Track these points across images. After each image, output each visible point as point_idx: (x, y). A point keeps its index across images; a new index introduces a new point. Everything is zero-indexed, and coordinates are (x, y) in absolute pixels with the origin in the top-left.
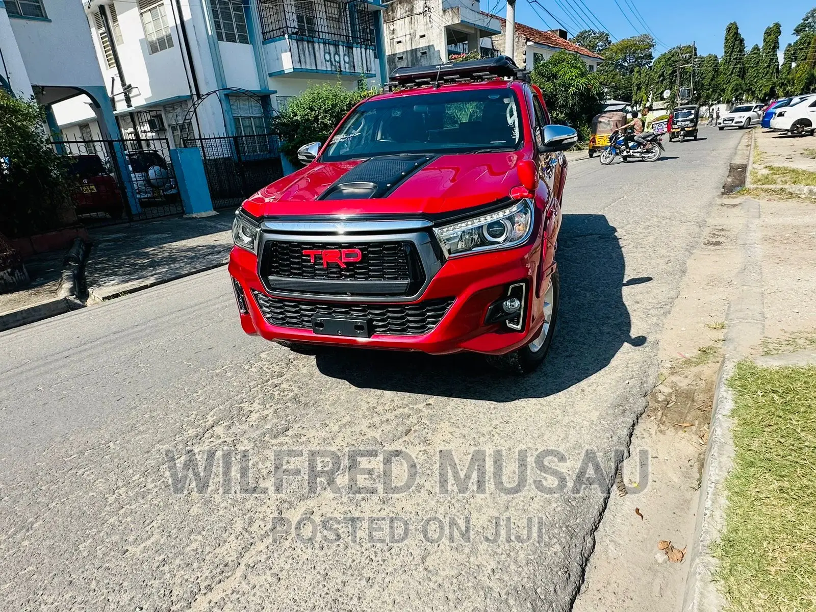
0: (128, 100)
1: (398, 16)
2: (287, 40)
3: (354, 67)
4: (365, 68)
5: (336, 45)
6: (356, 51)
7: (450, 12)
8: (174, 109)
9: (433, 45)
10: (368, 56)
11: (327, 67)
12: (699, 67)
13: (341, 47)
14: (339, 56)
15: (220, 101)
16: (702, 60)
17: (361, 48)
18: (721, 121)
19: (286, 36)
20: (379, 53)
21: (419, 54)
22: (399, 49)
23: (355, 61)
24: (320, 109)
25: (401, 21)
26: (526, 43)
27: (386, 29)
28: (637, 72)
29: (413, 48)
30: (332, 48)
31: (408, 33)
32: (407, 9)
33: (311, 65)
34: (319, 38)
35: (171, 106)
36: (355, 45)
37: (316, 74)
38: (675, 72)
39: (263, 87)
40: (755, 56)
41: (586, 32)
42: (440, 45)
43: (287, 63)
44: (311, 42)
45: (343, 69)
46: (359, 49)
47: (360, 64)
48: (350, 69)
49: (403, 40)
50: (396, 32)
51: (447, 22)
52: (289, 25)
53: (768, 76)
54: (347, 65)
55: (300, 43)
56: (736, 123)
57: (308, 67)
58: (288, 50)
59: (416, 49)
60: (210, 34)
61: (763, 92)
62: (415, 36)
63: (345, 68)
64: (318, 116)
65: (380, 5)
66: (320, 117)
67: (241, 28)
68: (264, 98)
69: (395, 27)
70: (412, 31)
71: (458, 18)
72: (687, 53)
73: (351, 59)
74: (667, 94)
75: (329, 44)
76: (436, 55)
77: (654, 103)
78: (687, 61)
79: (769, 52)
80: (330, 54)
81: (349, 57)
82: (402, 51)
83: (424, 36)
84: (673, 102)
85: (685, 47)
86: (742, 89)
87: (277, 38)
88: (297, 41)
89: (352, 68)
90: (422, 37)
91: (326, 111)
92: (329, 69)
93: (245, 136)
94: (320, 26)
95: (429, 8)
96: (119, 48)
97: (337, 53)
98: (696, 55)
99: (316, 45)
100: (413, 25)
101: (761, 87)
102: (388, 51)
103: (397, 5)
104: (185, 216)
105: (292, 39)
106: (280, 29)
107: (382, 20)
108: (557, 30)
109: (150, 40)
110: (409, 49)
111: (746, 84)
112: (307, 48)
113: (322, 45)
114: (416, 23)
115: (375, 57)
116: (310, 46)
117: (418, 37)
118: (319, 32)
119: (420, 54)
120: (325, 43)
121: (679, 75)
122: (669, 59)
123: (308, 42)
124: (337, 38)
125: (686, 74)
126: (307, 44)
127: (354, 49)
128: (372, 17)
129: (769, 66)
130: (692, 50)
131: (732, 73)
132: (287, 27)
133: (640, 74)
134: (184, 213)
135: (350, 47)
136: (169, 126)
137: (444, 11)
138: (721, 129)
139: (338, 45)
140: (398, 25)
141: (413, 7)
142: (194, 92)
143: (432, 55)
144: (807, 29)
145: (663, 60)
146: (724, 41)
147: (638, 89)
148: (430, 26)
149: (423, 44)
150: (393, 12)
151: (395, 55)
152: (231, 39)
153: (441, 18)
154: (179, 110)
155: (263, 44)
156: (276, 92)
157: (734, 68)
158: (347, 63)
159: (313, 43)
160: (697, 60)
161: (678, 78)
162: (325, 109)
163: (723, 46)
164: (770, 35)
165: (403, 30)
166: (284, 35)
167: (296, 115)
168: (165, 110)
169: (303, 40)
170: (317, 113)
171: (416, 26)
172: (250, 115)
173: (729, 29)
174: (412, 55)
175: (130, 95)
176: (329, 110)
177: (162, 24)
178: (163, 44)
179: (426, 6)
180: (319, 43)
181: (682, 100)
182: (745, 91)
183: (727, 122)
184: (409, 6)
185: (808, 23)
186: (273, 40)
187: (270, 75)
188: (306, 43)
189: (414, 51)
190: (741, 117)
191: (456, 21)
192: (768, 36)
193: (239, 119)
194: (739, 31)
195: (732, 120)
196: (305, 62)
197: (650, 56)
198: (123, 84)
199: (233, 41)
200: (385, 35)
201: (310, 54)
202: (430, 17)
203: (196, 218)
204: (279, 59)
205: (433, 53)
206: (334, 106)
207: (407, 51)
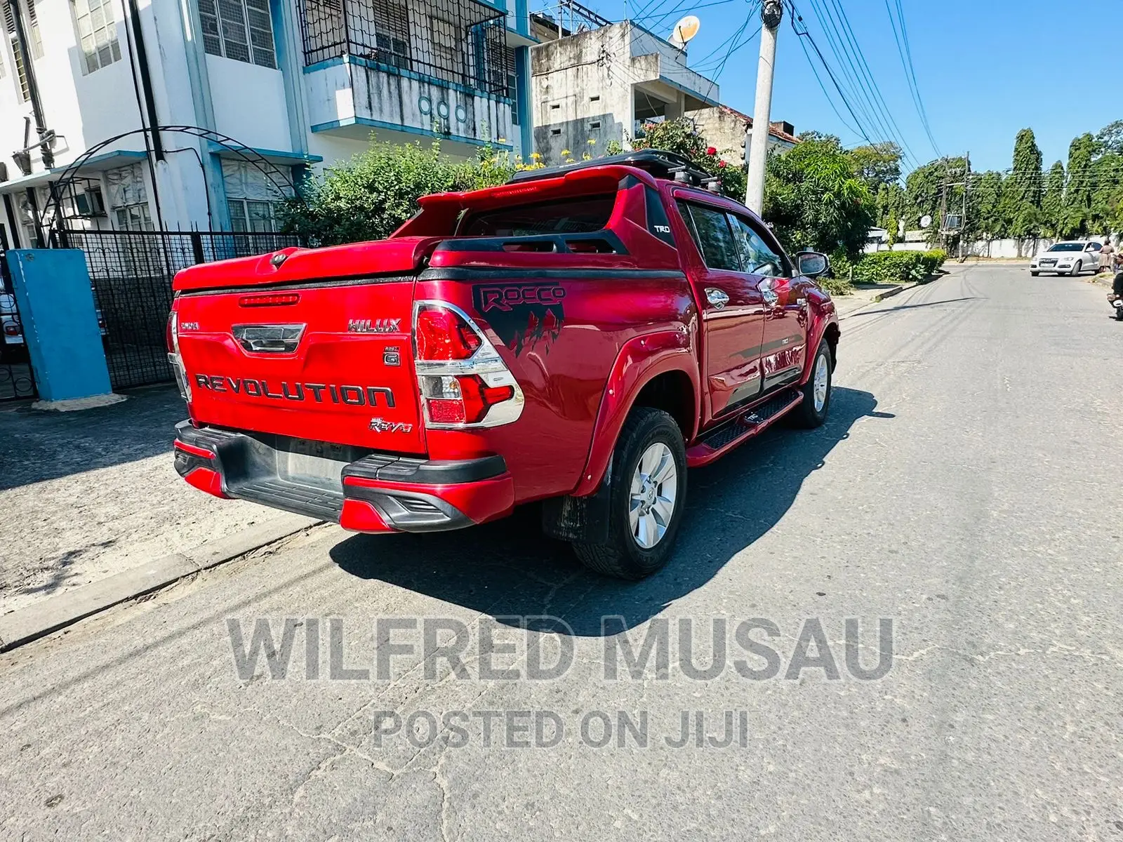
0: (48, 159)
1: (557, 66)
2: (348, 65)
3: (474, 129)
4: (494, 134)
5: (443, 87)
6: (480, 103)
7: (643, 62)
8: (121, 178)
9: (611, 114)
10: (500, 115)
11: (423, 124)
12: (973, 187)
13: (451, 92)
14: (447, 106)
15: (202, 166)
16: (979, 179)
17: (489, 99)
18: (1037, 263)
19: (346, 58)
20: (521, 115)
21: (588, 127)
22: (556, 118)
23: (476, 119)
24: (388, 189)
25: (561, 74)
26: (746, 131)
27: (535, 86)
28: (884, 189)
29: (579, 118)
30: (435, 93)
31: (571, 93)
32: (572, 56)
33: (392, 115)
34: (412, 70)
35: (115, 171)
36: (478, 92)
37: (401, 133)
38: (940, 191)
39: (297, 151)
40: (1057, 176)
41: (809, 134)
42: (624, 114)
43: (345, 109)
44: (394, 75)
45: (453, 131)
46: (485, 100)
47: (486, 124)
48: (466, 131)
49: (562, 103)
50: (550, 90)
51: (637, 78)
52: (352, 38)
53: (1076, 205)
54: (461, 126)
55: (372, 75)
56: (1060, 267)
57: (387, 119)
58: (348, 84)
59: (583, 119)
60: (189, 38)
61: (1070, 226)
62: (582, 98)
63: (458, 130)
64: (384, 201)
65: (527, 37)
66: (387, 205)
67: (262, 39)
68: (298, 169)
69: (550, 82)
70: (577, 90)
71: (656, 72)
72: (958, 167)
73: (470, 116)
74: (926, 221)
75: (429, 83)
76: (615, 128)
77: (907, 233)
78: (955, 178)
79: (1077, 172)
80: (430, 101)
81: (466, 112)
82: (559, 121)
83: (597, 98)
84: (936, 233)
85: (953, 159)
86: (1037, 220)
87: (331, 61)
88: (368, 69)
89: (471, 131)
90: (593, 99)
91: (400, 195)
92: (427, 127)
93: (254, 233)
94: (414, 51)
95: (608, 54)
96: (36, 65)
97: (443, 101)
98: (969, 170)
99: (405, 83)
100: (579, 81)
101: (1066, 218)
102: (537, 121)
103: (556, 48)
104: (35, 405)
105: (355, 64)
106: (335, 44)
107: (530, 71)
108: (781, 123)
109: (86, 50)
110: (571, 118)
111: (1044, 214)
112: (385, 85)
113: (415, 84)
114: (585, 77)
115: (514, 122)
116: (391, 81)
117: (586, 99)
118: (411, 60)
119: (590, 127)
120: (421, 81)
121: (945, 197)
122: (931, 174)
123: (389, 74)
124: (445, 76)
125: (955, 196)
126: (386, 78)
127: (477, 99)
128: (511, 56)
129: (1077, 191)
130: (965, 163)
131: (1023, 197)
132: (349, 42)
133: (887, 193)
134: (36, 396)
135: (469, 95)
136: (114, 208)
137: (633, 60)
138: (1035, 274)
139: (448, 88)
140: (555, 79)
141: (581, 52)
142: (152, 147)
143: (608, 130)
144: (1103, 149)
145: (921, 175)
146: (1013, 154)
147: (883, 213)
148: (608, 82)
149: (594, 111)
150: (549, 59)
151: (546, 127)
152: (238, 53)
153: (627, 71)
154: (128, 180)
155: (304, 73)
156: (320, 159)
157: (1026, 191)
158: (462, 121)
159: (399, 77)
160: (971, 177)
161: (944, 201)
162: (400, 189)
163: (1013, 160)
164: (1079, 149)
165: (564, 87)
166: (341, 56)
167: (338, 198)
168: (107, 180)
169: (378, 69)
170: (382, 196)
171: (585, 82)
172: (267, 198)
173: (1021, 138)
174: (575, 128)
175: (54, 151)
176: (407, 193)
177: (105, 19)
178: (106, 55)
179: (604, 51)
180: (410, 79)
181: (949, 230)
182: (1041, 224)
183: (1046, 265)
184: (575, 51)
185: (1105, 142)
186: (323, 64)
187: (314, 129)
188: (384, 75)
189: (579, 123)
190: (1067, 259)
191: (652, 77)
192: (1076, 150)
193: (242, 202)
194: (1036, 142)
195: (1055, 262)
196: (381, 110)
197: (896, 171)
198: (41, 129)
199: (242, 59)
200: (534, 94)
201: (391, 97)
202: (609, 69)
203: (56, 412)
204: (331, 100)
205: (611, 126)
206: (419, 186)
207: (567, 122)
